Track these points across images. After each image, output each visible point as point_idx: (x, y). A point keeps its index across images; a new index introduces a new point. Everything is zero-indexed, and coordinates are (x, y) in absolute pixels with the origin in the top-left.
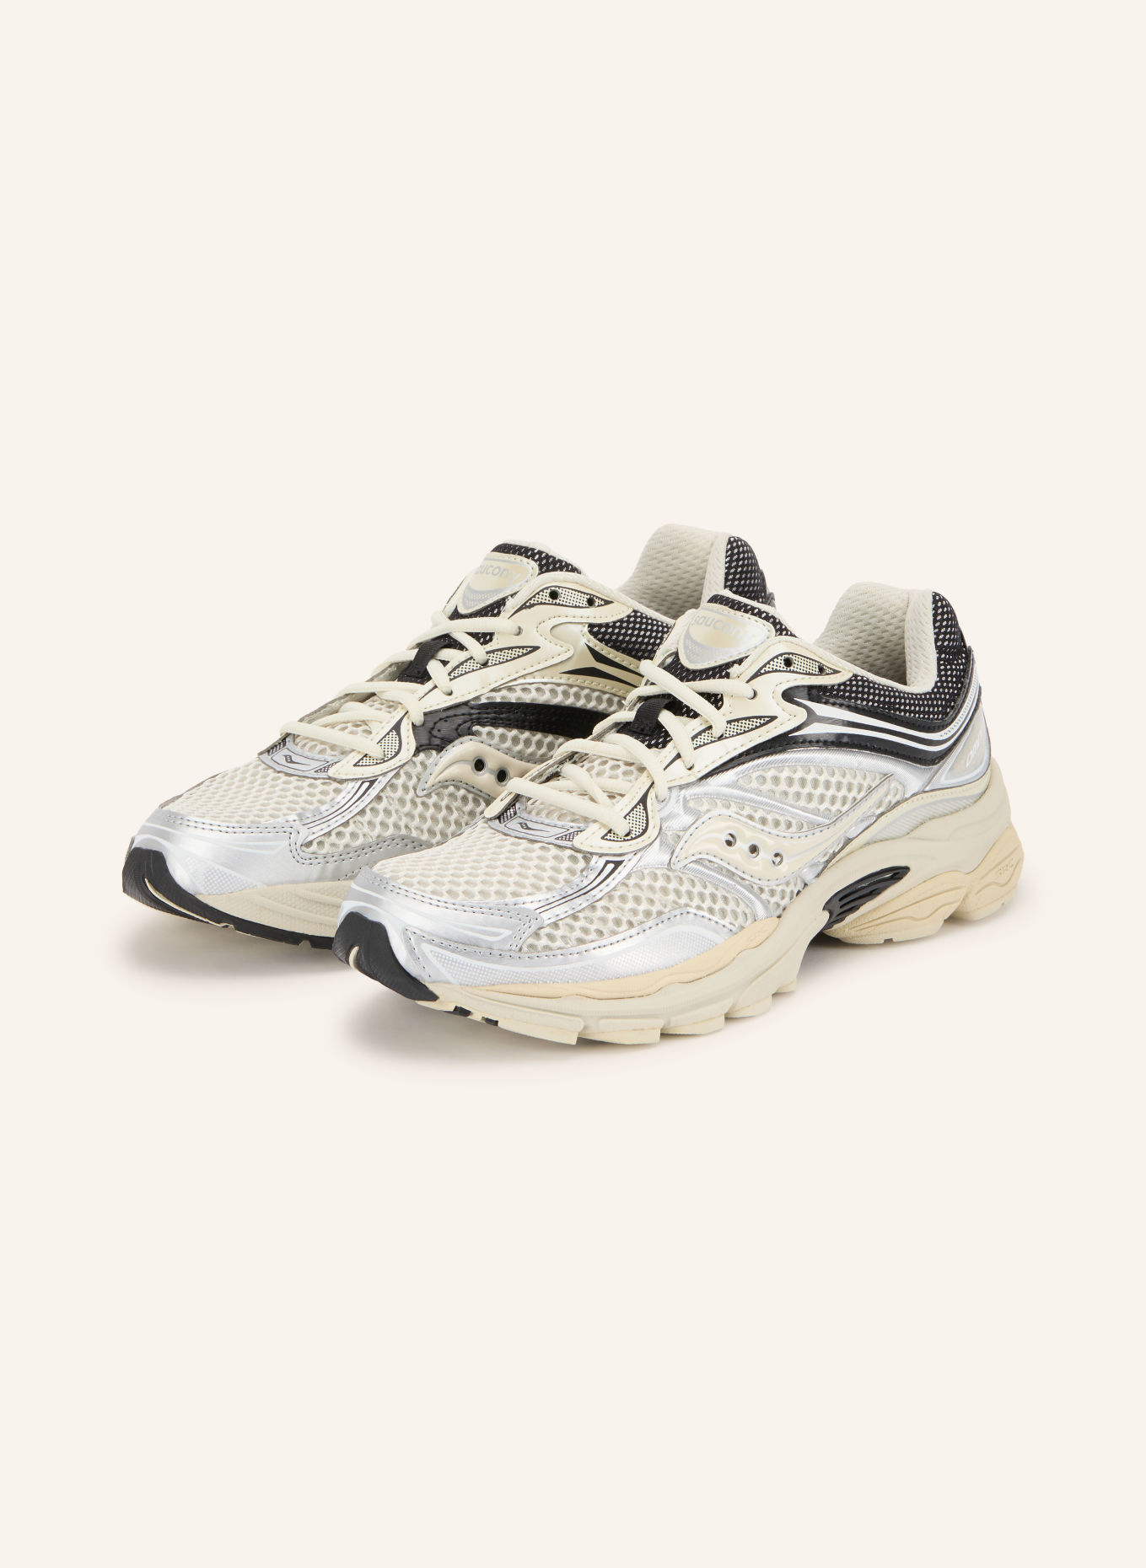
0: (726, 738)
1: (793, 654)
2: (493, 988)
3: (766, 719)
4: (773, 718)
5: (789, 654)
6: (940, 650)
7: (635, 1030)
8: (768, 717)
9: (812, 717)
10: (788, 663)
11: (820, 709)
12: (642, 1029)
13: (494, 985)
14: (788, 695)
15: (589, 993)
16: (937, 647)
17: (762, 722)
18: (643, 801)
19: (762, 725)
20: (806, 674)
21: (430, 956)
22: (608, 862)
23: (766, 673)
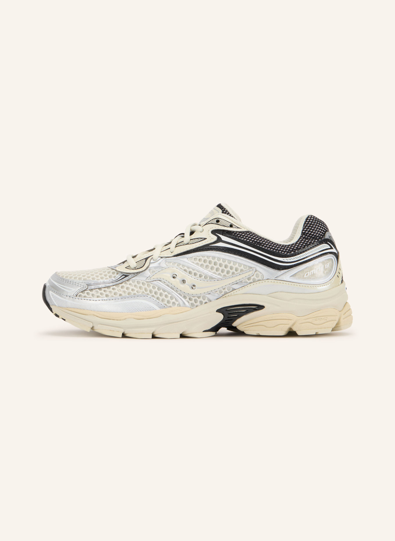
0: (189, 244)
1: (220, 219)
2: (67, 309)
3: (203, 239)
4: (205, 239)
5: (219, 218)
6: (303, 234)
7: (110, 330)
8: (204, 238)
9: (219, 240)
10: (218, 221)
11: (224, 238)
12: (114, 331)
13: (68, 308)
14: (214, 232)
15: (98, 315)
16: (302, 233)
17: (202, 240)
18: (146, 259)
19: (201, 241)
20: (223, 226)
21: (51, 295)
22: (123, 275)
23: (209, 224)
